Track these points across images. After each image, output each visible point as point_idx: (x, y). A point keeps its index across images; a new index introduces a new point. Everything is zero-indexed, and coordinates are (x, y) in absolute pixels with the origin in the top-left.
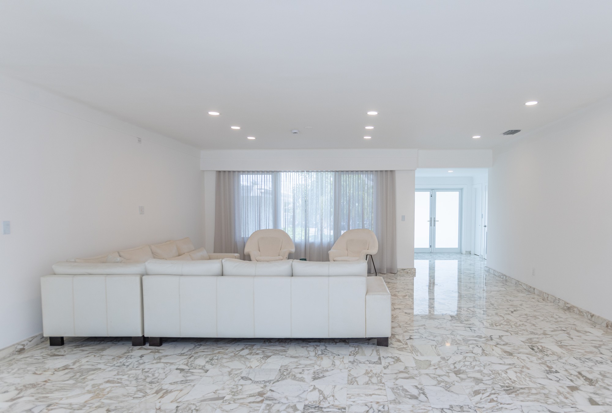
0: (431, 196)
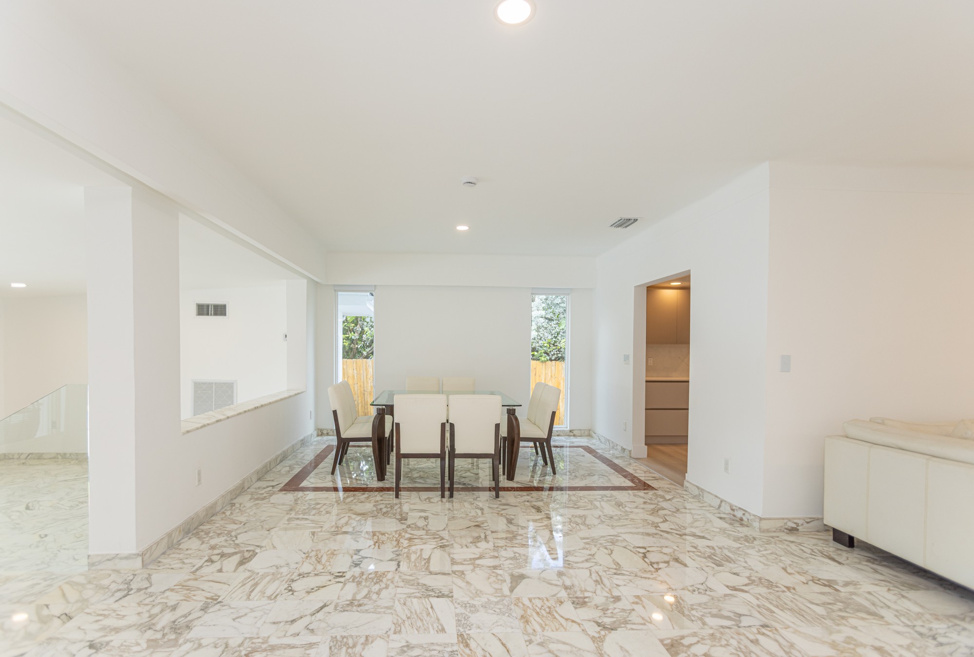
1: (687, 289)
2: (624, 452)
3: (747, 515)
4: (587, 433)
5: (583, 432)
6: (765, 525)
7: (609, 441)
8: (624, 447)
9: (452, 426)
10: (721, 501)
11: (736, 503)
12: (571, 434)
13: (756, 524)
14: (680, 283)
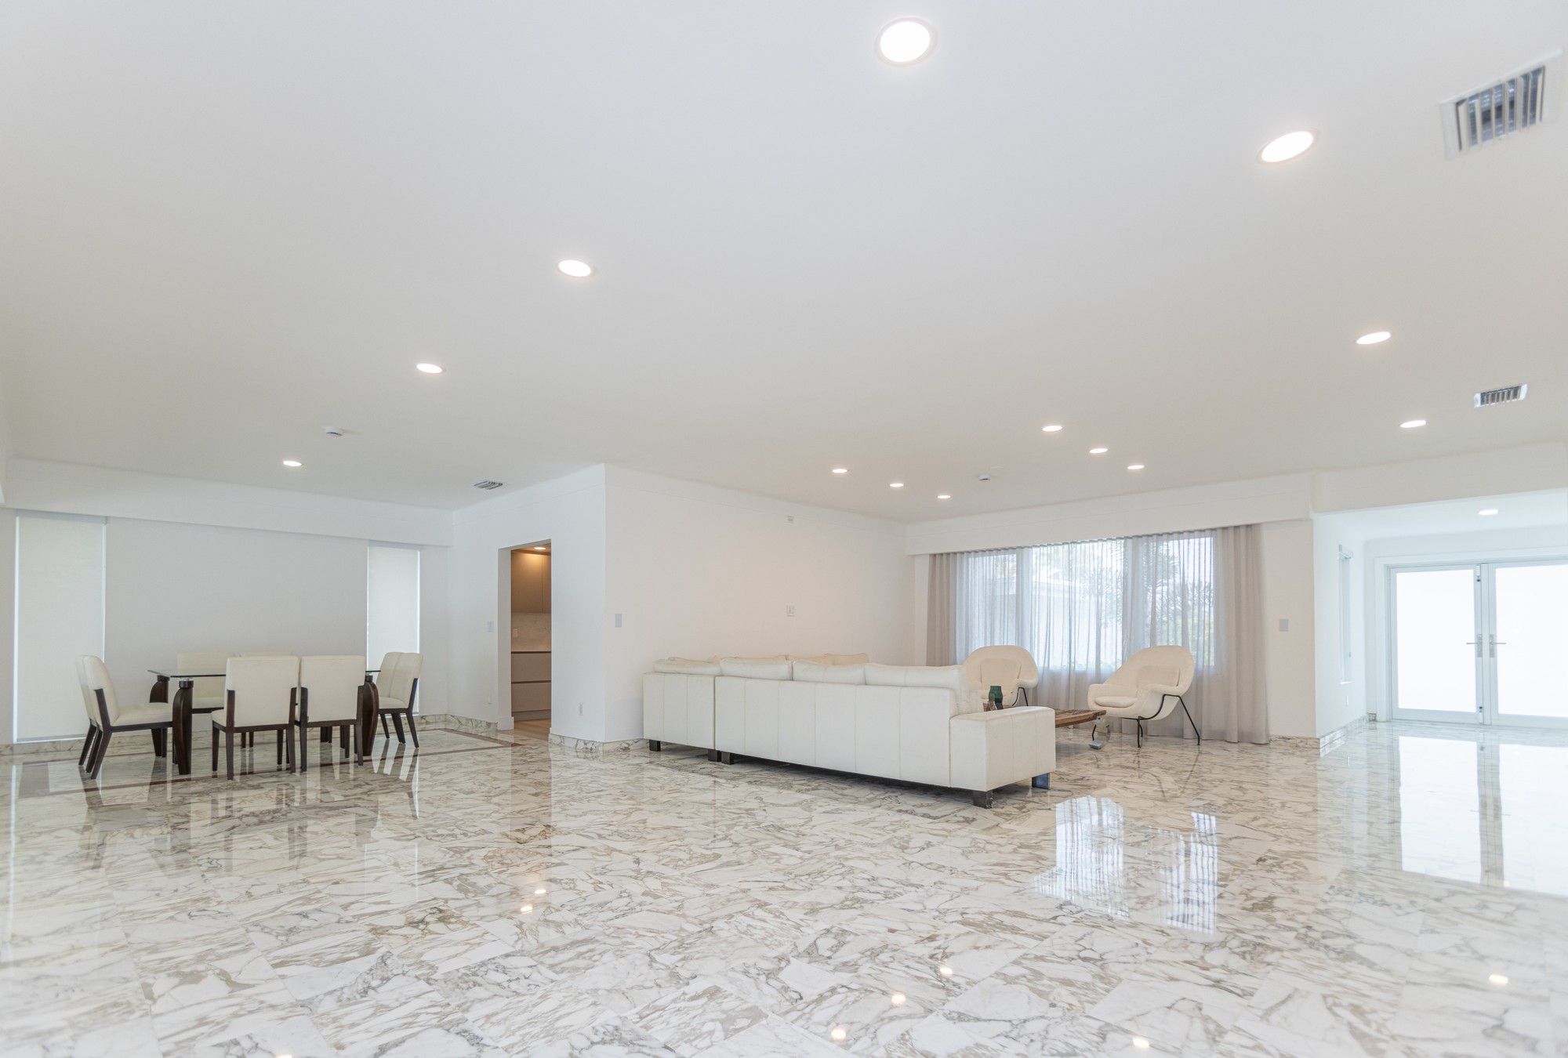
0: (1479, 580)
1: (548, 554)
2: (489, 727)
3: (595, 744)
4: (442, 718)
5: (437, 717)
6: (607, 748)
7: (471, 720)
8: (489, 721)
9: (304, 691)
10: (578, 740)
11: (588, 738)
12: (423, 721)
13: (601, 749)
14: (544, 549)
